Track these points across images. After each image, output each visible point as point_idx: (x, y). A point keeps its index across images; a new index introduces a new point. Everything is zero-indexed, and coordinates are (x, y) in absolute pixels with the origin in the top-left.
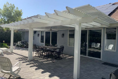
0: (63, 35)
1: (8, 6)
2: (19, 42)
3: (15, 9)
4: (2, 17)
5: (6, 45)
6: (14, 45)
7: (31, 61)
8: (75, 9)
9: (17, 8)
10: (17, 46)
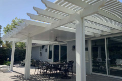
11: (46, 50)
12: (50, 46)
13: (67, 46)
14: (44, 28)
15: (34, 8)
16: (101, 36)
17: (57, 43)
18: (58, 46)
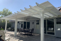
0: (33, 23)
1: (5, 10)
2: (9, 28)
3: (9, 11)
4: (2, 15)
5: (3, 29)
6: (7, 29)
7: (16, 36)
8: (40, 5)
9: (10, 11)
10: (9, 30)
11: (20, 23)
12: (22, 22)
13: (30, 22)
14: (24, 15)
15: (25, 8)
16: (45, 19)
18: (26, 22)
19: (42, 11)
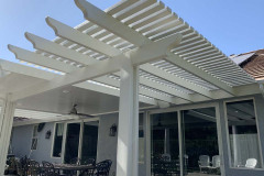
0: (115, 128)
11: (49, 133)
12: (58, 126)
13: (99, 125)
16: (172, 106)
17: (75, 119)
18: (78, 125)
19: (127, 55)
